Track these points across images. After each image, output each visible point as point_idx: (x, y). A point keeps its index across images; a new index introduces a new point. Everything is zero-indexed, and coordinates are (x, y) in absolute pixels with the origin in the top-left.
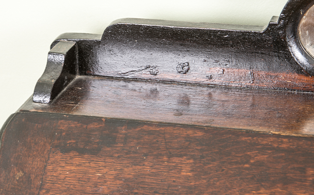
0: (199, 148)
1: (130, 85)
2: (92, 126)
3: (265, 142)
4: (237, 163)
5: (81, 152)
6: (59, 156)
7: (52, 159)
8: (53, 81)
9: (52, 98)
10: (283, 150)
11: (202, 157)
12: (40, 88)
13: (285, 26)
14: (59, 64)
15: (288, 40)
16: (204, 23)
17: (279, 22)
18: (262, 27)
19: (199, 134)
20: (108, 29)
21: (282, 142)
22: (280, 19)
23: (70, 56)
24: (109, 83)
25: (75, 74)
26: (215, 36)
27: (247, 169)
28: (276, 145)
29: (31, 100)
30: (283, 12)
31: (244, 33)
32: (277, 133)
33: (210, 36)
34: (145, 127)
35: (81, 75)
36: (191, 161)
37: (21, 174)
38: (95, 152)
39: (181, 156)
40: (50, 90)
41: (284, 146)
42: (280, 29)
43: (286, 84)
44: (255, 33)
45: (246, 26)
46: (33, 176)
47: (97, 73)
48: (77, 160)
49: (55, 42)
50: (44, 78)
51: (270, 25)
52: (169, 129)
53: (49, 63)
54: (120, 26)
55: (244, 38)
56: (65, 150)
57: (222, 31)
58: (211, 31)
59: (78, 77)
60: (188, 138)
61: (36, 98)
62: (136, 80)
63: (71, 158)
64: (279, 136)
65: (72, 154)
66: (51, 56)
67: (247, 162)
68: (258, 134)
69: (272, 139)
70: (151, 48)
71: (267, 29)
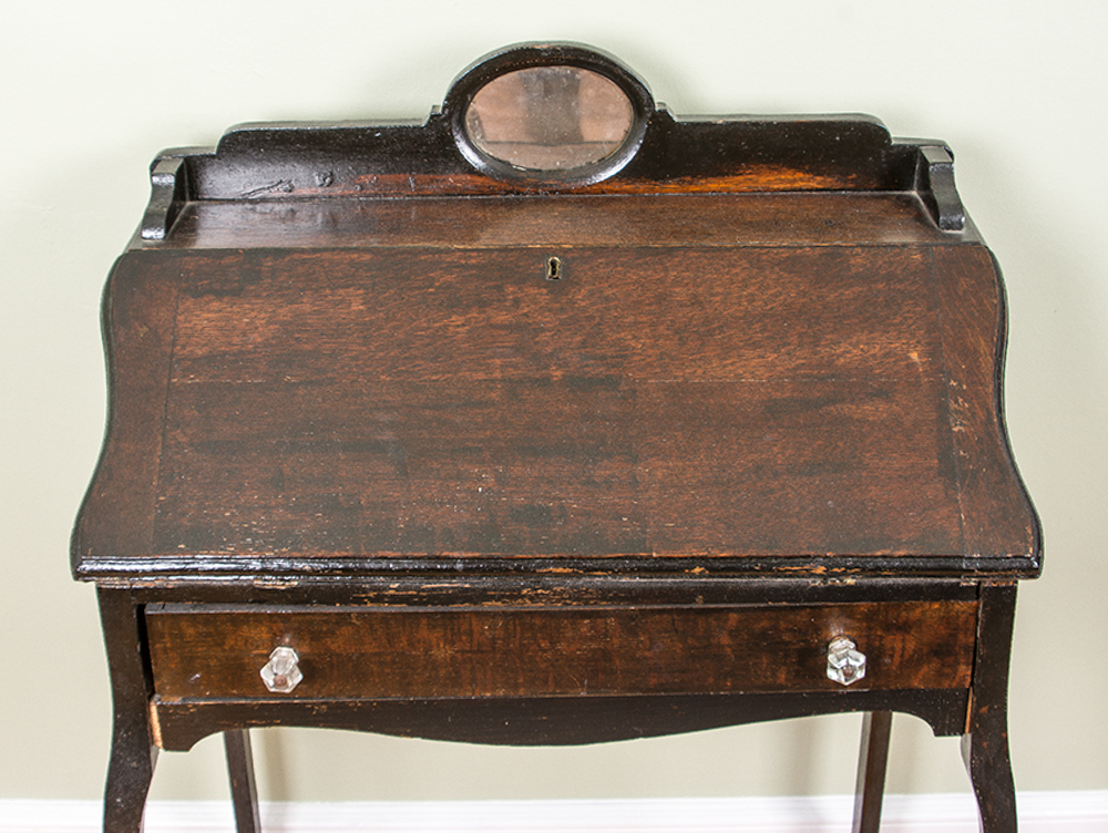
0: (369, 274)
1: (259, 207)
2: (227, 261)
3: (449, 260)
4: (419, 288)
5: (219, 295)
6: (189, 303)
7: (181, 308)
8: (165, 210)
9: (167, 231)
10: (474, 267)
11: (374, 284)
12: (149, 221)
13: (451, 115)
14: (168, 187)
15: (455, 133)
16: (347, 121)
17: (443, 112)
18: (420, 120)
19: (367, 257)
20: (224, 138)
21: (471, 257)
22: (444, 108)
23: (179, 176)
24: (231, 207)
25: (184, 199)
26: (363, 135)
27: (431, 293)
28: (463, 262)
29: (138, 236)
30: (447, 99)
31: (400, 129)
32: (462, 247)
33: (357, 137)
34: (296, 256)
35: (192, 200)
36: (361, 292)
37: (145, 329)
38: (237, 293)
39: (348, 287)
40: (163, 221)
41: (473, 261)
42: (444, 120)
43: (455, 188)
44: (414, 127)
45: (400, 121)
46: (161, 331)
47: (206, 197)
48: (215, 305)
49: (156, 163)
50: (152, 207)
51: (432, 117)
52: (326, 255)
53: (155, 187)
54: (240, 133)
55: (401, 136)
56: (198, 294)
57: (372, 129)
58: (358, 129)
59: (189, 203)
60: (352, 263)
61: (146, 234)
62: (264, 200)
63: (207, 303)
64: (466, 250)
65: (206, 298)
66: (156, 179)
67: (430, 287)
68: (439, 251)
69: (458, 254)
70: (285, 159)
71: (429, 122)
